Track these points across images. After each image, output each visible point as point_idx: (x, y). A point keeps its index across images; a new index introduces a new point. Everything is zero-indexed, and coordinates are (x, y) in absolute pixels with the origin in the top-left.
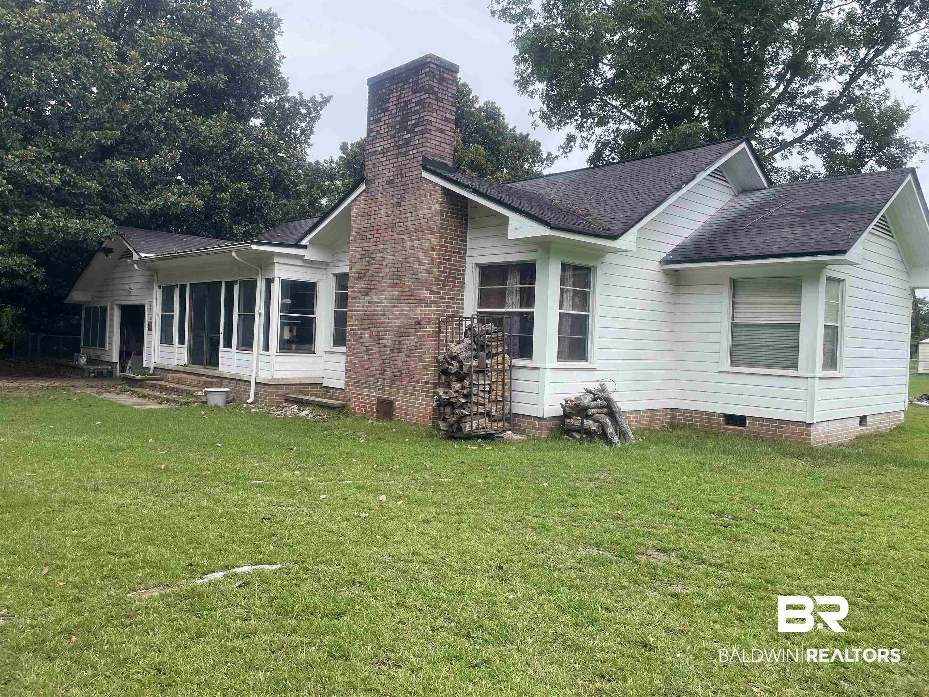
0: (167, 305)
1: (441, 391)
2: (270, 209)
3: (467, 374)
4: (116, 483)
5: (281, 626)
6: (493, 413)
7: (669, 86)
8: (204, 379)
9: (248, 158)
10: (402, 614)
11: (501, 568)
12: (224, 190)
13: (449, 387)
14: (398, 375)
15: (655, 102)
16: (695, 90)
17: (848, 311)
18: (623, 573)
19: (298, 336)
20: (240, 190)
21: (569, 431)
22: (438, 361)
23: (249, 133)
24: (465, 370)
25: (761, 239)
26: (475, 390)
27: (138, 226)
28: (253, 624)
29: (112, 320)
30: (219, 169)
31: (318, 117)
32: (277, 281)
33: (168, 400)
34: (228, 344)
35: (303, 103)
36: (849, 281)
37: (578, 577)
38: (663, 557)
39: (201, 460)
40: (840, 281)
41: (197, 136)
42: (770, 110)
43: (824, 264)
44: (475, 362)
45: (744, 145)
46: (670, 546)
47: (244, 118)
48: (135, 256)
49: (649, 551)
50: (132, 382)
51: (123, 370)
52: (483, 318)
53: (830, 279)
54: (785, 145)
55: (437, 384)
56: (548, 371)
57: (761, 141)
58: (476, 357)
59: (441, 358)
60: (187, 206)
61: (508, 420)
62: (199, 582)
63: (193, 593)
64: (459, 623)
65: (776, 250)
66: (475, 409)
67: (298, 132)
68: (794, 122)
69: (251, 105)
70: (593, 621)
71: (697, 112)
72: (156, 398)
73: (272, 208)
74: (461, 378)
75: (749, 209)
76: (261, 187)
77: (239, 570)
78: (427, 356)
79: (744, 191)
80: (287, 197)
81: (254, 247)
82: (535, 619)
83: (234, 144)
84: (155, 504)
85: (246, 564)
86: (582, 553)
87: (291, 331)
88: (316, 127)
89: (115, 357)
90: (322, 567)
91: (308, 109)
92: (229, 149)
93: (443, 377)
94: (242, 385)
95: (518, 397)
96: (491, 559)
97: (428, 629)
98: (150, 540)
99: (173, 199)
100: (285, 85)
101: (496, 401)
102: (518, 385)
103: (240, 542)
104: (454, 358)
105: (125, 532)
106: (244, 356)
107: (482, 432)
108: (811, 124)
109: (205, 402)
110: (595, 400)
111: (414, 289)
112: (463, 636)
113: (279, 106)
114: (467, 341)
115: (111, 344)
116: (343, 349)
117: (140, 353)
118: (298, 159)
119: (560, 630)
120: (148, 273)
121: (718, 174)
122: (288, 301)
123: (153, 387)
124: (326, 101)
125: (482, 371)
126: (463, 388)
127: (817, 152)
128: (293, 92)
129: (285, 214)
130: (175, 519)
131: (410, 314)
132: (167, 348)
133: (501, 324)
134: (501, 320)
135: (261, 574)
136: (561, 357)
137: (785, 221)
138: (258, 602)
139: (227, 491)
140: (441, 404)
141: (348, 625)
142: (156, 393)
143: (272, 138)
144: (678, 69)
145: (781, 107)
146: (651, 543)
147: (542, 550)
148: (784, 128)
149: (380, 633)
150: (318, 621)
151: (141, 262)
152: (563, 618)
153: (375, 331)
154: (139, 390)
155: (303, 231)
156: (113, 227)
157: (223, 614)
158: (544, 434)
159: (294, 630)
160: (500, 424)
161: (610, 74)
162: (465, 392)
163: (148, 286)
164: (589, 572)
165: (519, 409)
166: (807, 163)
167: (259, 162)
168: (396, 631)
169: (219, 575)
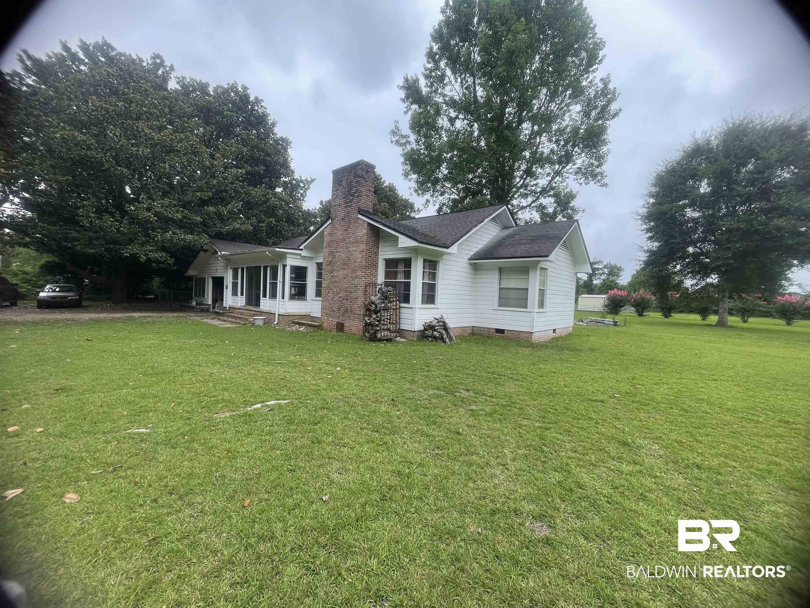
0: (235, 277)
1: (367, 319)
2: (285, 231)
3: (379, 311)
4: (209, 362)
5: (289, 429)
6: (391, 329)
7: (472, 179)
8: (253, 312)
9: (274, 207)
10: (346, 422)
11: (393, 400)
12: (263, 222)
13: (371, 317)
14: (346, 311)
15: (466, 186)
16: (484, 181)
17: (549, 282)
18: (449, 401)
19: (298, 292)
20: (271, 222)
21: (426, 337)
22: (365, 305)
23: (275, 195)
24: (378, 309)
25: (512, 250)
26: (383, 318)
27: (221, 239)
28: (275, 428)
29: (208, 284)
30: (261, 212)
31: (309, 188)
32: (288, 266)
33: (235, 323)
34: (265, 296)
35: (301, 181)
36: (550, 269)
37: (428, 403)
38: (467, 393)
39: (251, 351)
40: (546, 269)
41: (249, 196)
42: (516, 192)
43: (539, 261)
44: (383, 305)
45: (505, 207)
46: (470, 388)
47: (273, 188)
48: (219, 253)
49: (461, 391)
50: (218, 313)
51: (214, 308)
52: (387, 284)
53: (541, 268)
54: (523, 208)
55: (365, 315)
56: (417, 309)
57: (512, 205)
58: (383, 303)
59: (367, 303)
60: (245, 230)
61: (398, 332)
62: (249, 409)
63: (245, 415)
64: (373, 425)
65: (518, 255)
66: (383, 327)
67: (299, 195)
68: (527, 198)
69: (276, 182)
70: (435, 423)
71: (485, 191)
72: (230, 321)
73: (287, 231)
74: (376, 312)
75: (507, 236)
76: (281, 220)
77: (269, 403)
78: (360, 302)
79: (505, 228)
80: (294, 226)
81: (277, 249)
82: (409, 423)
83: (268, 200)
84: (228, 372)
85: (272, 400)
86: (431, 392)
87: (295, 290)
88: (308, 193)
89: (210, 302)
90: (309, 401)
91: (304, 184)
92: (265, 202)
93: (368, 312)
94: (271, 315)
95: (402, 321)
96: (389, 396)
97: (359, 429)
98: (225, 389)
99: (238, 226)
100: (293, 172)
101: (393, 323)
102: (403, 316)
103: (269, 390)
104: (373, 303)
105: (213, 386)
106: (272, 302)
107: (386, 338)
108: (534, 199)
109: (254, 324)
110: (438, 322)
111: (354, 271)
112: (375, 432)
113: (290, 182)
114: (379, 295)
115: (208, 295)
116: (320, 299)
117: (222, 300)
118: (299, 208)
119: (420, 427)
120: (226, 261)
121: (494, 220)
122: (294, 276)
123: (229, 316)
124: (313, 180)
125: (386, 309)
126: (377, 317)
127: (537, 211)
128: (297, 176)
129: (293, 234)
130: (238, 379)
131: (352, 282)
132: (235, 298)
133: (395, 287)
134: (395, 285)
135: (279, 405)
136: (423, 303)
137: (522, 242)
138: (277, 418)
139: (264, 366)
140: (367, 325)
141: (321, 428)
142: (230, 319)
143: (286, 198)
144: (476, 171)
145: (522, 190)
146: (461, 387)
147: (413, 392)
148: (523, 200)
149: (336, 432)
150: (306, 427)
151: (222, 256)
152: (421, 422)
153: (335, 290)
154: (221, 318)
155: (300, 243)
156: (208, 239)
157: (261, 424)
158: (415, 339)
159: (295, 431)
160: (395, 334)
161: (446, 172)
162: (378, 319)
163: (226, 268)
164: (434, 401)
165: (403, 327)
166: (532, 216)
167: (280, 209)
168: (344, 430)
169: (259, 406)
